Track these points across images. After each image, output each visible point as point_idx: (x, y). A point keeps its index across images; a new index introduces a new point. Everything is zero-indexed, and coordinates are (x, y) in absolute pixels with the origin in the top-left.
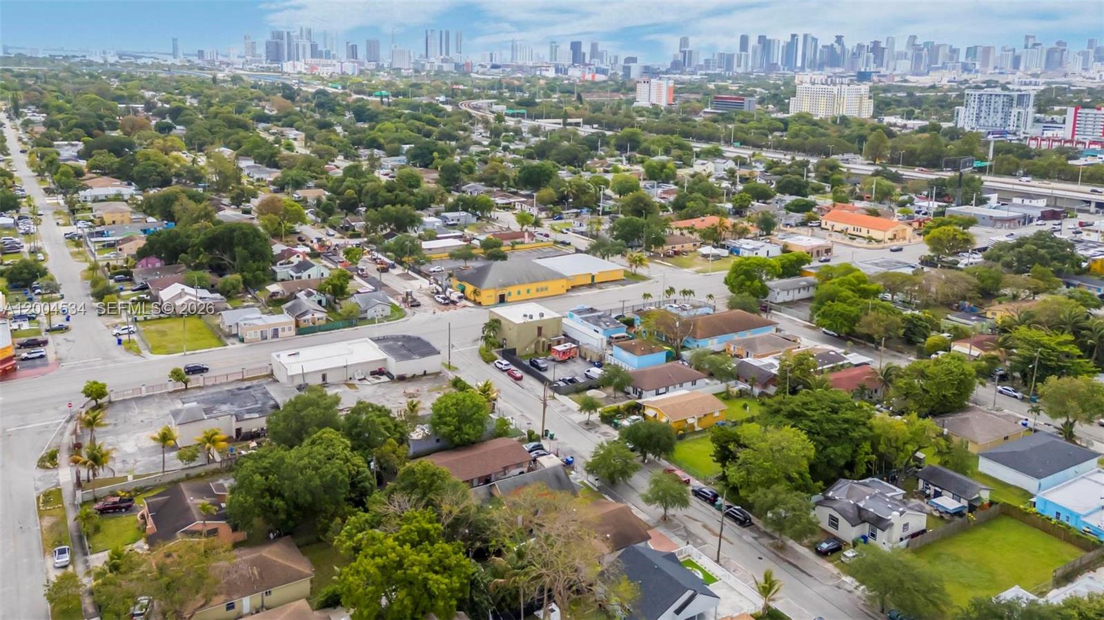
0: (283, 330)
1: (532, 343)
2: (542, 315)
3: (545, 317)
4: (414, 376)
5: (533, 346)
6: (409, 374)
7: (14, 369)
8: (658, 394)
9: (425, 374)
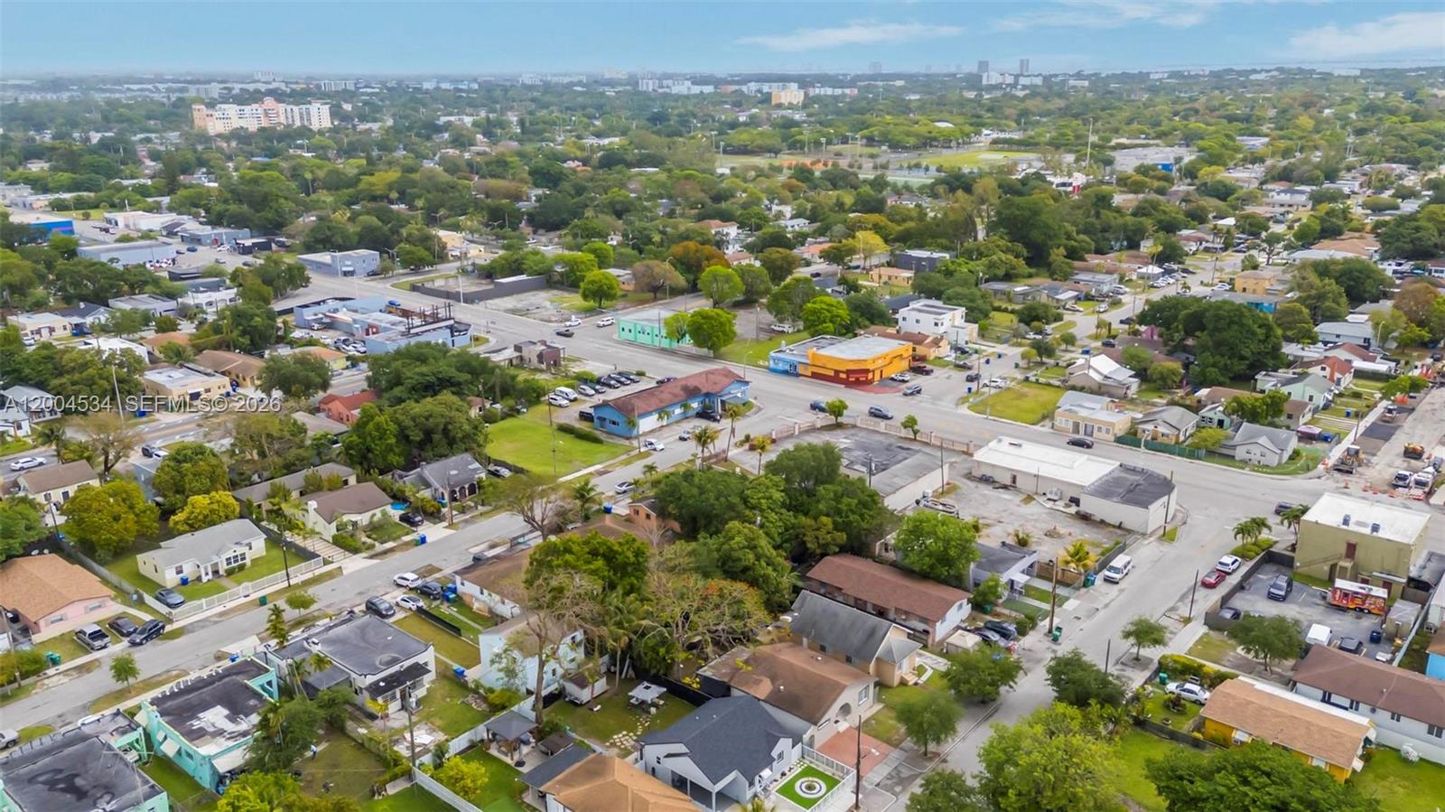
0: (1100, 429)
1: (1325, 560)
2: (1375, 528)
3: (1381, 534)
4: (1102, 522)
5: (1326, 568)
6: (1098, 517)
7: (870, 382)
8: (1326, 699)
9: (1120, 527)
